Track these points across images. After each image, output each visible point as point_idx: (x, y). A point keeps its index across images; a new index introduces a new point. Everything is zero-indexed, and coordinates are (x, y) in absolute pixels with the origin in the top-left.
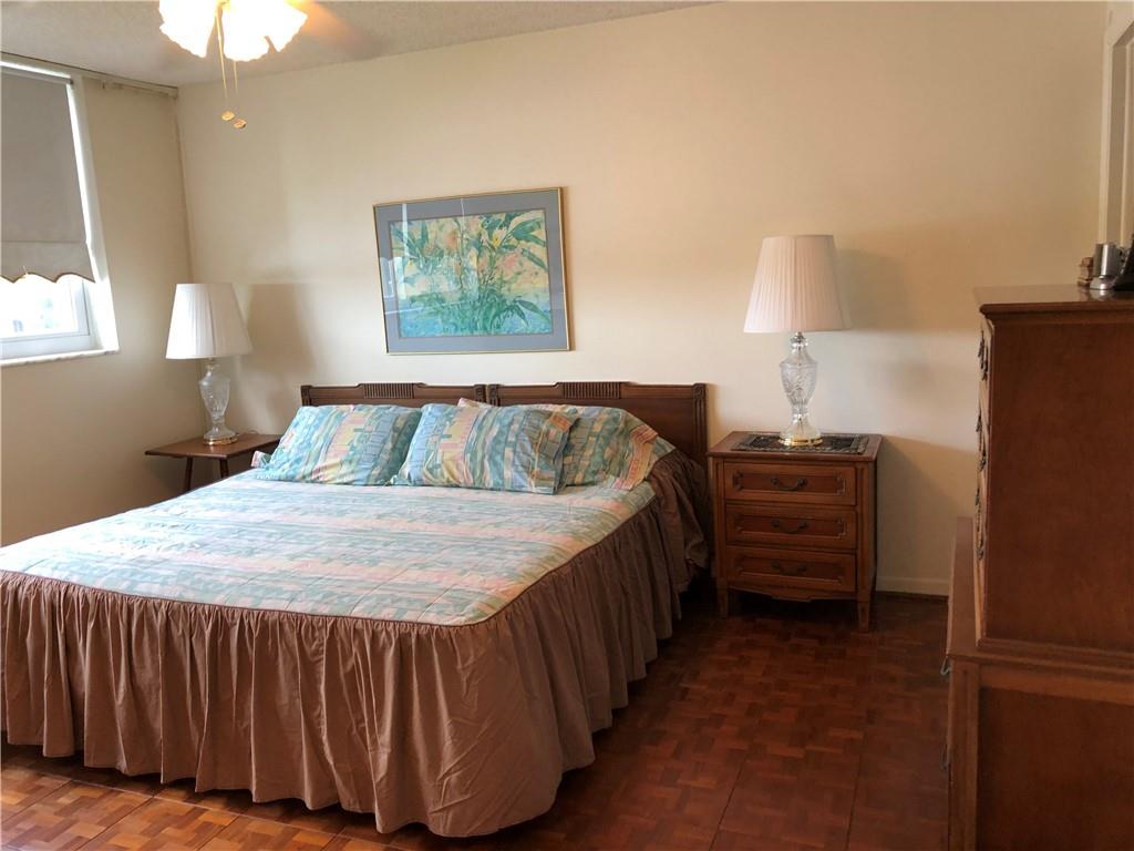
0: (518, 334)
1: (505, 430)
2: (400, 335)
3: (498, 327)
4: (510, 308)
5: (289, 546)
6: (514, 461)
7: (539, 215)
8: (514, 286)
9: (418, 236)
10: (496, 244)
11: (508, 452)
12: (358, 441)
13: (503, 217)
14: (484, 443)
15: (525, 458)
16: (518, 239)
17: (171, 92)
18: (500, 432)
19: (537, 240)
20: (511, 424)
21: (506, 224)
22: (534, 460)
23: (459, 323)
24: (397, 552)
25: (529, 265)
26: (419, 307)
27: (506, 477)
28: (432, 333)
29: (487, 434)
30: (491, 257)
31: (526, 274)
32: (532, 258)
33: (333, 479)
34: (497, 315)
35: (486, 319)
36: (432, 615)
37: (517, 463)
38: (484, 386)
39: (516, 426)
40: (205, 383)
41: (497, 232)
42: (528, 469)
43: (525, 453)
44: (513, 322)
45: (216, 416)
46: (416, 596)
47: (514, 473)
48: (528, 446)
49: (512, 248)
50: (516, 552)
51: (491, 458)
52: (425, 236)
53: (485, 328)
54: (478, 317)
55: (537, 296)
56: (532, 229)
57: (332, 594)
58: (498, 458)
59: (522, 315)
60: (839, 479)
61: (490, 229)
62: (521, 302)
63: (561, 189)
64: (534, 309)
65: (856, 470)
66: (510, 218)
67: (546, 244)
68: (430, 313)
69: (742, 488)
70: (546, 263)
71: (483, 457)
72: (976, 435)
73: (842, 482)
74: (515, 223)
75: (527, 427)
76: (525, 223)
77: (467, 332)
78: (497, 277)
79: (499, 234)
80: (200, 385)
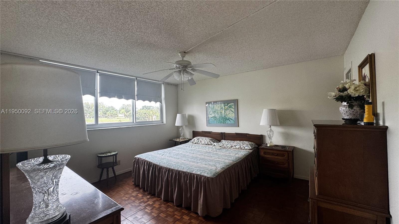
0: (229, 124)
2: (209, 124)
3: (225, 122)
4: (228, 119)
5: (184, 158)
7: (233, 104)
8: (228, 115)
9: (213, 107)
10: (226, 109)
13: (227, 104)
16: (229, 108)
17: (177, 85)
19: (232, 108)
21: (227, 105)
23: (219, 122)
24: (201, 161)
25: (231, 112)
26: (212, 118)
28: (214, 123)
30: (224, 111)
31: (231, 114)
32: (232, 111)
34: (225, 120)
35: (223, 121)
36: (206, 174)
38: (222, 133)
40: (180, 129)
41: (226, 106)
44: (228, 122)
45: (181, 135)
46: (204, 170)
49: (228, 109)
50: (222, 163)
52: (214, 107)
53: (223, 123)
54: (222, 121)
55: (232, 117)
56: (232, 106)
57: (190, 168)
59: (230, 121)
60: (284, 154)
61: (225, 106)
62: (230, 118)
63: (237, 99)
64: (232, 120)
65: (288, 153)
66: (228, 104)
67: (234, 109)
68: (214, 120)
69: (265, 154)
70: (234, 111)
72: (314, 150)
73: (285, 155)
74: (229, 105)
76: (230, 105)
77: (220, 123)
78: (225, 114)
79: (226, 107)
80: (179, 130)
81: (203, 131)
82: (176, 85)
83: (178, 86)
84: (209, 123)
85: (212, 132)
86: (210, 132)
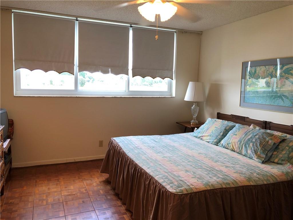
1: (253, 137)
6: (252, 148)
8: (281, 89)
9: (253, 72)
11: (251, 145)
12: (214, 131)
14: (245, 140)
15: (256, 148)
16: (285, 74)
18: (251, 137)
20: (256, 135)
22: (259, 149)
27: (248, 153)
29: (247, 137)
33: (205, 140)
36: (169, 186)
37: (253, 149)
39: (257, 136)
42: (256, 152)
43: (257, 146)
44: (279, 102)
45: (194, 117)
47: (251, 152)
48: (258, 145)
51: (245, 145)
52: (255, 71)
56: (290, 70)
58: (247, 146)
59: (282, 100)
62: (283, 95)
64: (287, 98)
71: (243, 144)
75: (261, 138)
76: (288, 68)
80: (191, 108)
81: (233, 115)
82: (199, 34)
83: (202, 34)
84: (244, 101)
85: (248, 117)
86: (245, 117)
